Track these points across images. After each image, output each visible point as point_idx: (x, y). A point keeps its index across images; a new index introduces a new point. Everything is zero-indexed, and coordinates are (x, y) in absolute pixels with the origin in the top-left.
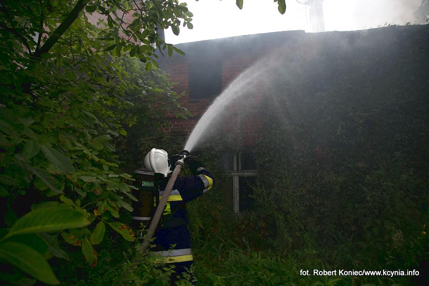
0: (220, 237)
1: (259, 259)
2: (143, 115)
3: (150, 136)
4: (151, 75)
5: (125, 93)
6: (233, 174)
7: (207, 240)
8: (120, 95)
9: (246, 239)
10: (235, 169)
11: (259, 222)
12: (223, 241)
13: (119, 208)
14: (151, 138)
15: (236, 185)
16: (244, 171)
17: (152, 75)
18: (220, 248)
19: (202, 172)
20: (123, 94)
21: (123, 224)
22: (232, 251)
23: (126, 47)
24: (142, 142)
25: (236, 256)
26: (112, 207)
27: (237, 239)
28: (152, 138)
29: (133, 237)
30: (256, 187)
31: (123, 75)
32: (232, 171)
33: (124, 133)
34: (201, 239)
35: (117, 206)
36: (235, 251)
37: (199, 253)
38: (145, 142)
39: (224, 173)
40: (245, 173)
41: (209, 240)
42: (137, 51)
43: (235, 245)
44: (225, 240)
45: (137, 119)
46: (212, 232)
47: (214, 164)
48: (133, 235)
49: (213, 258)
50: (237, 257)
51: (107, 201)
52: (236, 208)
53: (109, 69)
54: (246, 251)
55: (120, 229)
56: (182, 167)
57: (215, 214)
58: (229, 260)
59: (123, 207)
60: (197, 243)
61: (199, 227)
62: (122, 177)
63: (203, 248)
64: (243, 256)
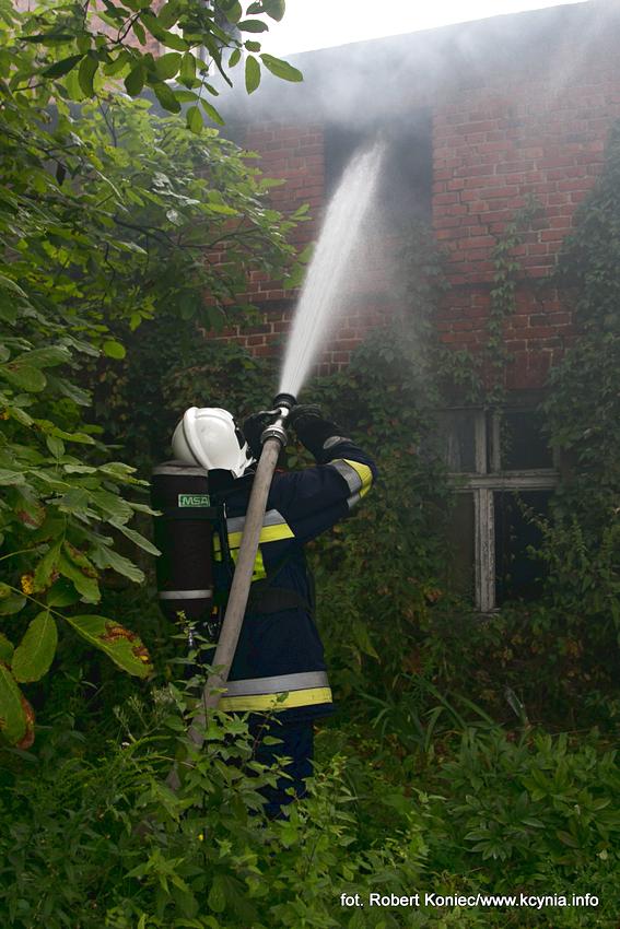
0: (432, 689)
1: (559, 756)
2: (175, 291)
3: (203, 364)
4: (194, 160)
5: (114, 219)
6: (474, 483)
7: (389, 698)
8: (101, 227)
9: (517, 692)
10: (482, 467)
11: (559, 639)
12: (443, 700)
13: (98, 570)
14: (204, 369)
15: (485, 520)
16: (508, 473)
17: (199, 160)
18: (433, 719)
19: (342, 451)
20: (107, 223)
21: (112, 623)
22: (472, 732)
23: (110, 62)
24: (177, 384)
25: (481, 745)
26: (79, 568)
27: (488, 694)
28: (208, 372)
29: (144, 662)
30: (552, 524)
31: (107, 161)
32: (471, 475)
33: (117, 351)
34: (370, 692)
35: (94, 564)
36: (480, 730)
37: (363, 737)
38: (186, 383)
39: (446, 479)
40: (512, 481)
41: (397, 698)
42: (149, 76)
43: (483, 714)
44: (449, 698)
45: (155, 304)
46: (404, 669)
47: (412, 451)
48: (145, 658)
49: (409, 753)
50: (484, 748)
51: (63, 546)
52: (486, 595)
53: (62, 142)
54: (518, 734)
55: (102, 637)
56: (281, 443)
57: (415, 613)
58: (460, 756)
59: (112, 569)
60: (358, 704)
61: (363, 654)
62: (106, 475)
63: (377, 720)
64: (504, 745)
